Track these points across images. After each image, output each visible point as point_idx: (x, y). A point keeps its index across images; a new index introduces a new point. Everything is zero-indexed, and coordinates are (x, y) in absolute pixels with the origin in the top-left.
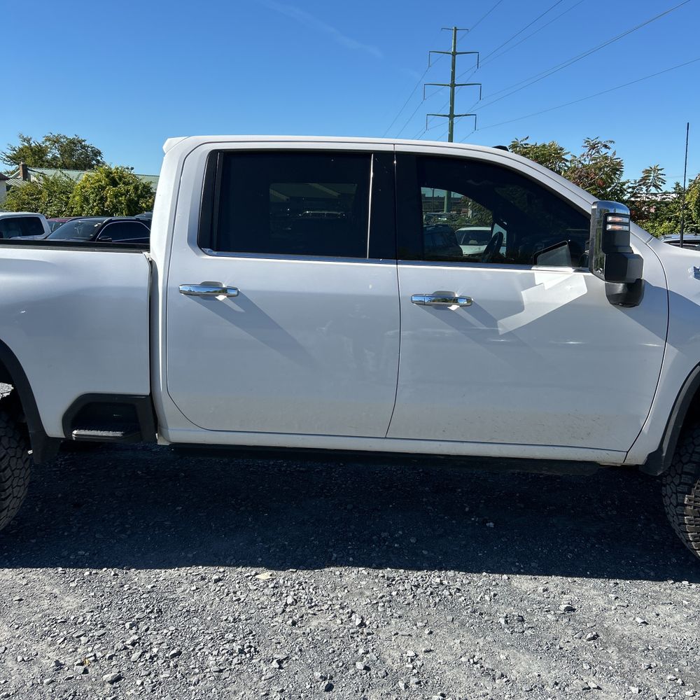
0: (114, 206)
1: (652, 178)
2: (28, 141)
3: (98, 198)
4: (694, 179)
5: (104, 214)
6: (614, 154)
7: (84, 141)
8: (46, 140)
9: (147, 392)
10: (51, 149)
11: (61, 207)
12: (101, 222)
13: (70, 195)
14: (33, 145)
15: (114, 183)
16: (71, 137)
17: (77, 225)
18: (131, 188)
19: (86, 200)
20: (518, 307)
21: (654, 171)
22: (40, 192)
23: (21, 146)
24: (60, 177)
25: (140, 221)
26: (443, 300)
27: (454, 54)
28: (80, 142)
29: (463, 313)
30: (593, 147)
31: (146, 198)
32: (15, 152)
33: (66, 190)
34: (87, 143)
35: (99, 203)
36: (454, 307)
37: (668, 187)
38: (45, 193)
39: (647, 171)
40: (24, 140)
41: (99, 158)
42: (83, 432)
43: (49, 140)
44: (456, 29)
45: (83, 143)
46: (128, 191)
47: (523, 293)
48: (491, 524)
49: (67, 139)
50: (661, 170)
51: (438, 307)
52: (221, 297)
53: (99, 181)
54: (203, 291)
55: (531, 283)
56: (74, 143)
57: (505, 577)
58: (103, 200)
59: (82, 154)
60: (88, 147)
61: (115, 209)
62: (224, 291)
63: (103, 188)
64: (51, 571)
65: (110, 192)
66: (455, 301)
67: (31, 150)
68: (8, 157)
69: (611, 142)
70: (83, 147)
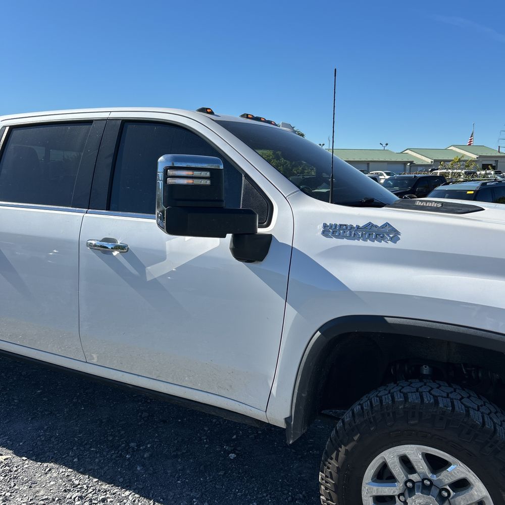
29: (122, 258)
36: (115, 253)
47: (167, 243)
51: (105, 252)
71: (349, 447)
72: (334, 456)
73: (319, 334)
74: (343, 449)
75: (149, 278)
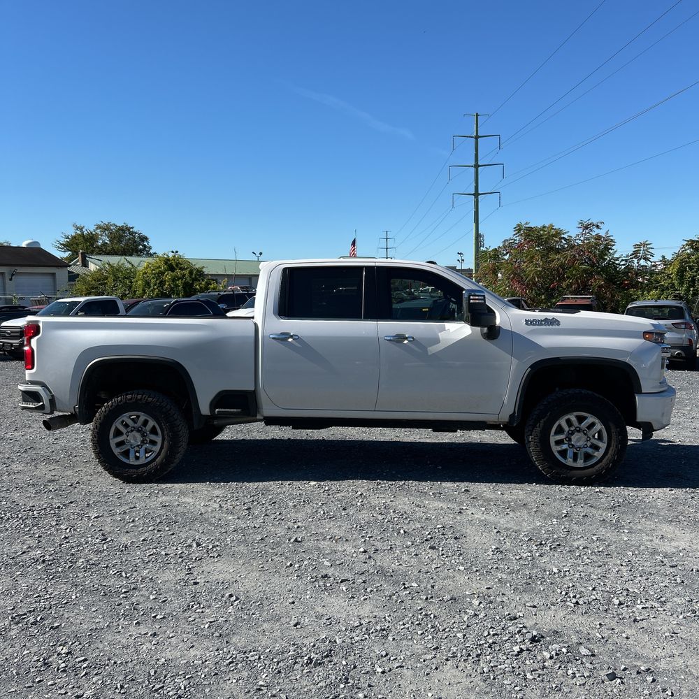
0: (172, 289)
1: (641, 252)
2: (81, 229)
3: (158, 282)
4: (677, 252)
5: (163, 295)
6: (607, 233)
7: (132, 228)
8: (97, 228)
9: (253, 389)
10: (102, 235)
11: (125, 290)
12: (169, 303)
13: (133, 280)
14: (85, 232)
15: (172, 268)
16: (120, 224)
17: (149, 305)
18: (187, 272)
19: (148, 284)
20: (437, 341)
21: (644, 246)
22: (106, 278)
23: (73, 234)
24: (123, 264)
25: (201, 301)
26: (400, 338)
27: (477, 137)
28: (128, 229)
29: (410, 345)
30: (586, 228)
31: (199, 281)
32: (68, 240)
33: (130, 275)
34: (135, 230)
35: (159, 287)
36: (406, 342)
37: (656, 258)
38: (111, 279)
39: (636, 246)
40: (78, 228)
41: (146, 243)
42: (221, 410)
43: (100, 228)
44: (477, 115)
45: (131, 230)
46: (184, 275)
47: (440, 334)
48: (440, 467)
49: (117, 226)
50: (649, 244)
51: (398, 342)
52: (290, 340)
53: (160, 267)
54: (281, 337)
55: (443, 329)
56: (122, 230)
57: (439, 483)
58: (162, 283)
59: (129, 239)
60: (136, 233)
61: (173, 291)
62: (291, 337)
63: (162, 273)
64: (204, 484)
65: (168, 276)
66: (406, 338)
67: (84, 237)
68: (61, 244)
69: (601, 223)
70: (131, 233)
71: (545, 419)
72: (538, 425)
73: (529, 369)
74: (542, 421)
75: (430, 354)
